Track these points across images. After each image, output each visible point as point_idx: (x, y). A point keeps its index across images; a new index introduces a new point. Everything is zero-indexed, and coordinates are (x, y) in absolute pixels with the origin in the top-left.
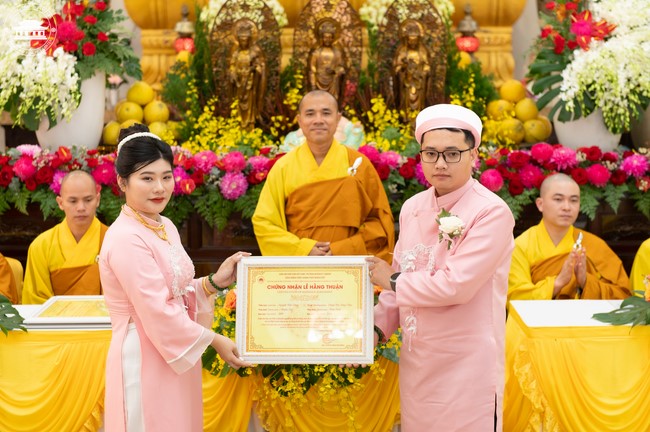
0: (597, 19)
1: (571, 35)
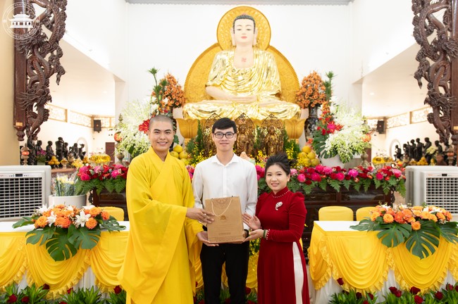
0: (336, 124)
1: (328, 129)
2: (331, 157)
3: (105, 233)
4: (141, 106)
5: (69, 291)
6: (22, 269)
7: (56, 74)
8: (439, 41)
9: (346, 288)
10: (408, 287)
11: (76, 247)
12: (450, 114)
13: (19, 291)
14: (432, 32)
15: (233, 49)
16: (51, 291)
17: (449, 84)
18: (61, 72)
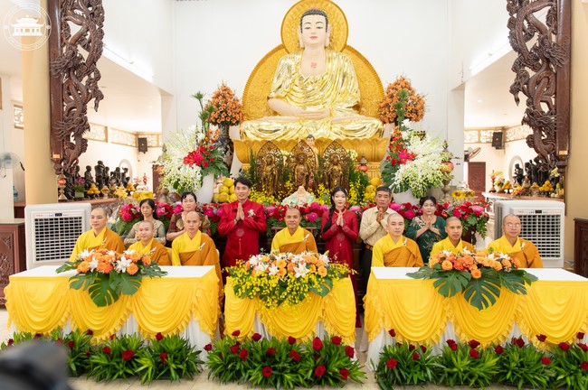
0: (409, 152)
1: (399, 159)
2: (401, 191)
3: (146, 279)
4: (186, 136)
5: (112, 337)
6: (66, 315)
7: (94, 99)
8: (540, 47)
9: (399, 339)
10: (468, 340)
11: (118, 293)
12: (555, 136)
13: (64, 336)
14: (531, 36)
15: (301, 52)
16: (94, 337)
17: (553, 100)
18: (99, 96)
